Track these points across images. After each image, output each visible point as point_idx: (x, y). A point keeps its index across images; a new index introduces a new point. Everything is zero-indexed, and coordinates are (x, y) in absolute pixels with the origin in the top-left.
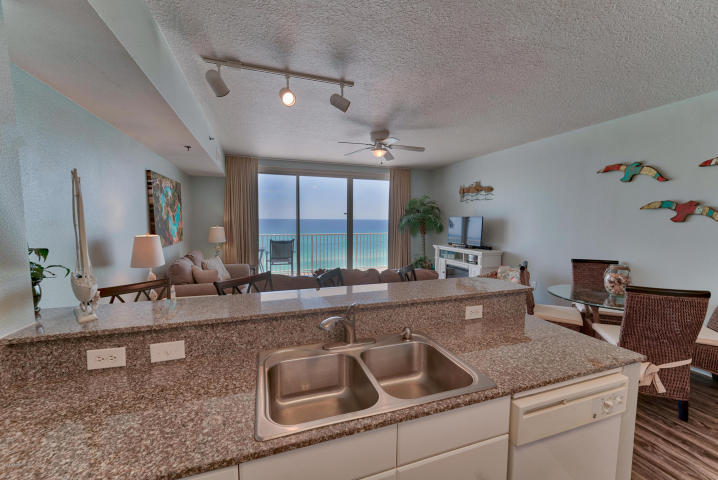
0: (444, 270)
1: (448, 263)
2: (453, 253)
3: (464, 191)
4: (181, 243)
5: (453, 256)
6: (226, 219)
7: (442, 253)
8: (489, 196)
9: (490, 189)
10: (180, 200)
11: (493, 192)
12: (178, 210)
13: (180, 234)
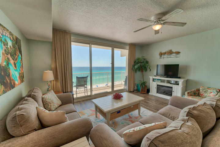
0: (156, 87)
1: (158, 84)
2: (160, 80)
3: (161, 54)
4: (23, 84)
5: (160, 81)
6: (53, 66)
7: (154, 80)
8: (178, 56)
9: (178, 53)
10: (20, 52)
11: (179, 54)
12: (19, 59)
13: (22, 77)
